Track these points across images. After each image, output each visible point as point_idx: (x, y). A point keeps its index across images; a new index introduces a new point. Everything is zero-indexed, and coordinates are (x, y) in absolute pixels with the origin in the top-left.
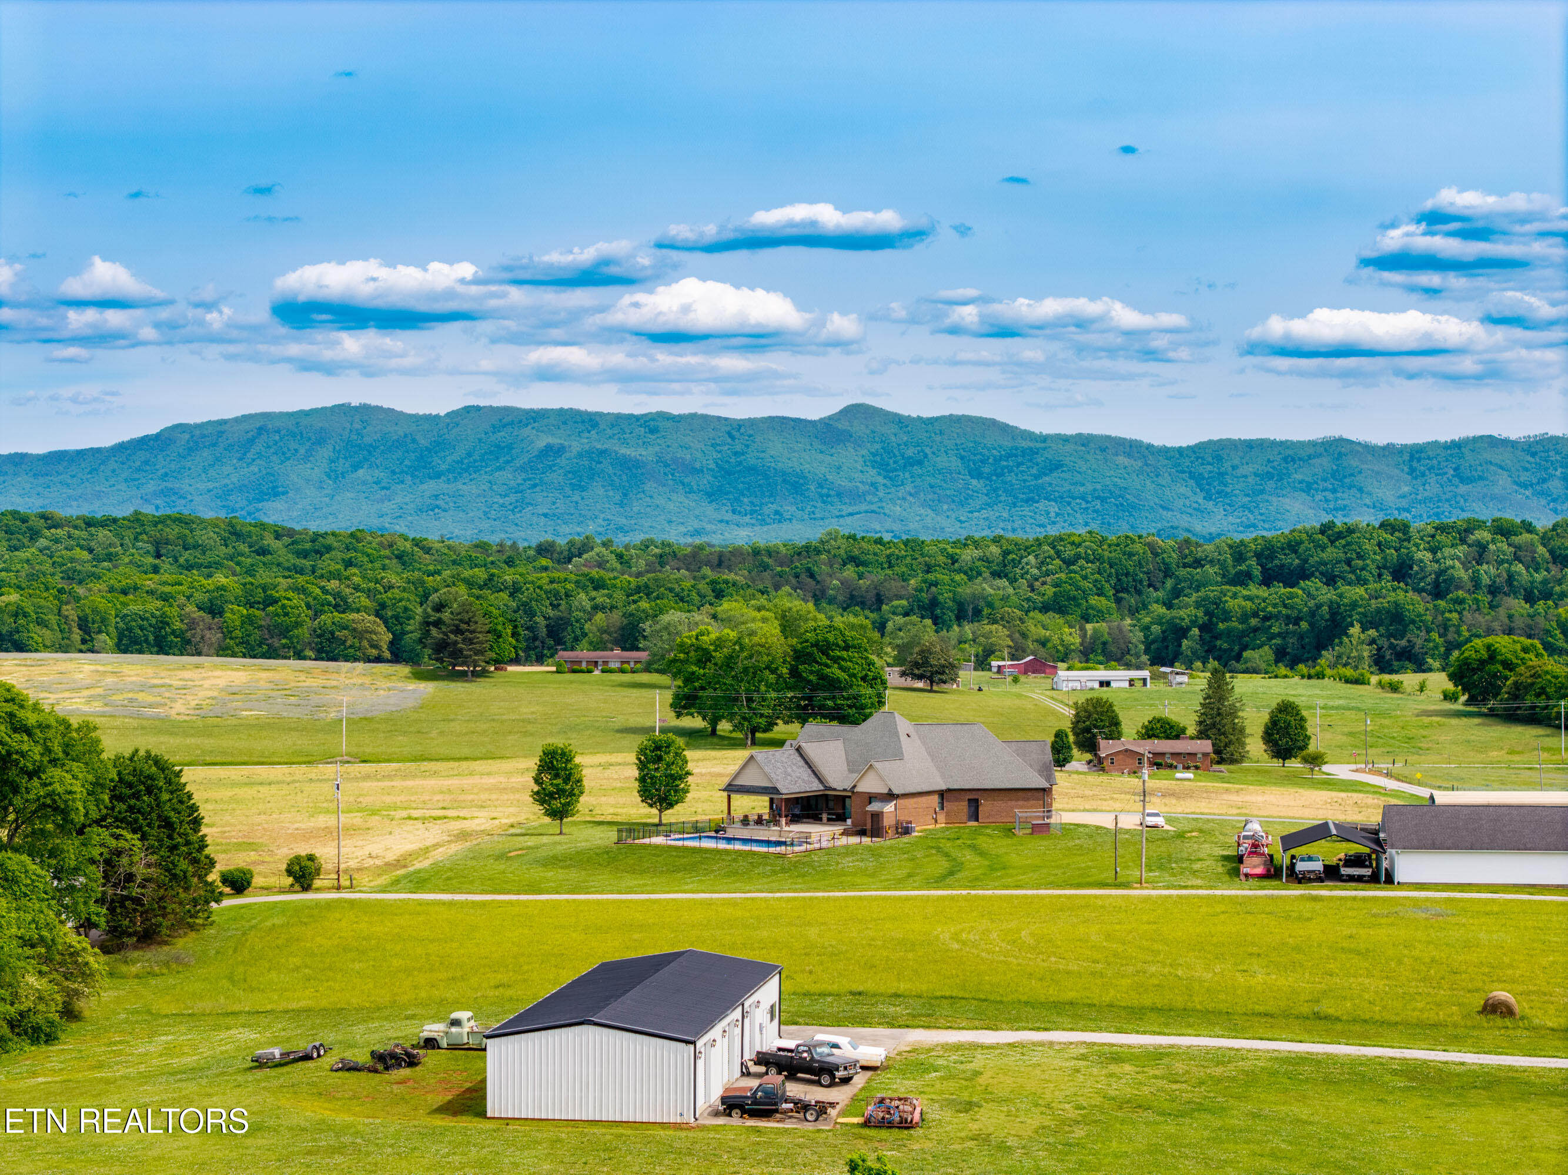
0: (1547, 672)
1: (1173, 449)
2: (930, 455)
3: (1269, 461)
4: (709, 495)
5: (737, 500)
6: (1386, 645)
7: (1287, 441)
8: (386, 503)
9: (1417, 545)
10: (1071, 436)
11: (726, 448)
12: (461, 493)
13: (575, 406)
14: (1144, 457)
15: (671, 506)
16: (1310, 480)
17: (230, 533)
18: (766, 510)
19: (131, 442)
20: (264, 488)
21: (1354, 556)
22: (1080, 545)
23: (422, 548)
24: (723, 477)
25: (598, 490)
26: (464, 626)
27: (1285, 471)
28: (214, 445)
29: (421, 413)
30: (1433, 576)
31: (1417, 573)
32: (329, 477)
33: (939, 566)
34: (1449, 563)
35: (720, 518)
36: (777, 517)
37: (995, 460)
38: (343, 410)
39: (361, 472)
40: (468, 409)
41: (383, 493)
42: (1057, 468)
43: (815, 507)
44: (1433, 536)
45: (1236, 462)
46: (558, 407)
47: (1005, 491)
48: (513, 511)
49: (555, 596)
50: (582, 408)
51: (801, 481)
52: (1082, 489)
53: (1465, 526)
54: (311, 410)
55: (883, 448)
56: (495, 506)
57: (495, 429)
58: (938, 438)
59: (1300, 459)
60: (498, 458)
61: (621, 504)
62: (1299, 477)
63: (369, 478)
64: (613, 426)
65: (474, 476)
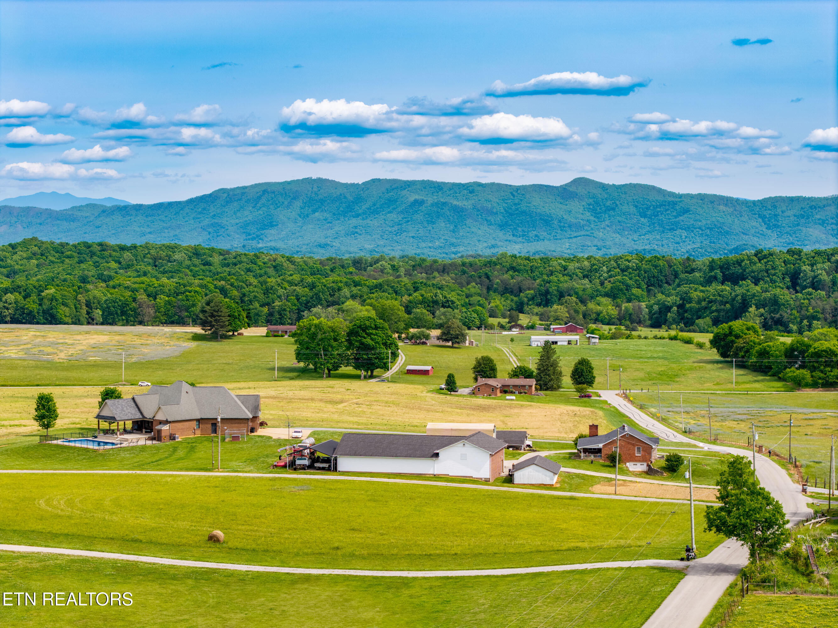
0: (751, 341)
1: (750, 201)
2: (619, 205)
3: (802, 208)
4: (500, 226)
5: (515, 229)
6: (769, 317)
7: (812, 197)
8: (330, 231)
9: (804, 262)
10: (695, 195)
11: (510, 201)
12: (369, 225)
13: (431, 179)
14: (734, 206)
15: (480, 232)
16: (824, 218)
17: (194, 254)
18: (530, 234)
19: (197, 198)
20: (266, 223)
21: (770, 268)
22: (630, 261)
23: (291, 262)
24: (508, 217)
25: (441, 224)
26: (215, 313)
27: (810, 214)
28: (240, 200)
29: (349, 183)
30: (811, 279)
31: (802, 277)
32: (300, 216)
33: (557, 272)
34: (819, 272)
35: (506, 238)
36: (537, 238)
37: (654, 208)
38: (308, 181)
39: (317, 214)
40: (374, 181)
41: (328, 225)
42: (687, 212)
43: (557, 233)
44: (814, 257)
45: (784, 208)
46: (422, 179)
47: (659, 224)
48: (396, 235)
49: (332, 290)
50: (434, 180)
51: (550, 219)
52: (699, 223)
53: (831, 252)
54: (291, 181)
55: (594, 201)
56: (387, 232)
57: (388, 191)
58: (624, 196)
59: (819, 207)
60: (389, 207)
61: (454, 231)
62: (818, 217)
63: (321, 217)
64: (450, 190)
65: (376, 216)
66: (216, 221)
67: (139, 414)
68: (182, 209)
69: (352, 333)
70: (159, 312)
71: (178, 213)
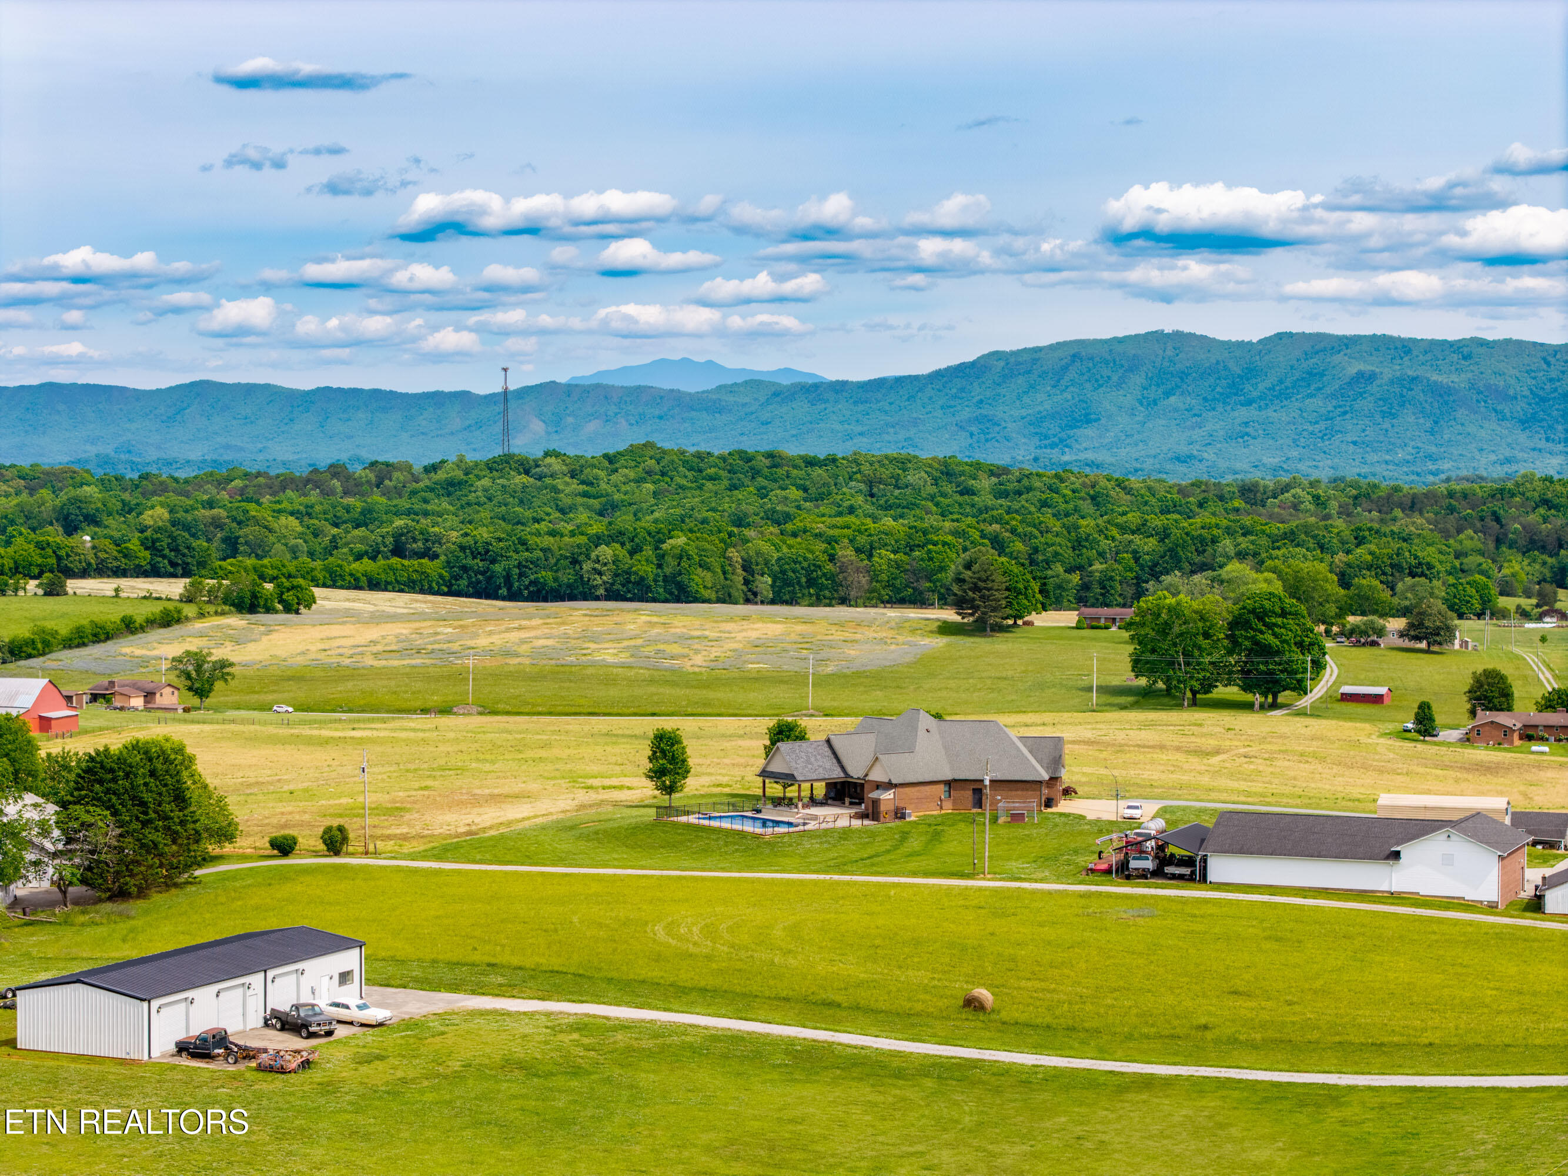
4: (1522, 422)
5: (1551, 427)
8: (1197, 430)
11: (1541, 374)
12: (1271, 420)
13: (1388, 333)
15: (1482, 433)
17: (942, 473)
19: (948, 369)
20: (1076, 415)
24: (1537, 404)
25: (1408, 417)
26: (981, 584)
28: (1029, 372)
29: (1233, 339)
32: (1141, 404)
35: (1532, 445)
38: (1157, 337)
39: (1172, 399)
40: (1280, 336)
41: (1194, 420)
46: (1371, 333)
48: (1322, 438)
49: (1201, 543)
50: (1395, 334)
54: (1125, 337)
56: (1305, 433)
57: (1307, 356)
60: (1309, 385)
61: (1432, 433)
63: (1181, 405)
64: (1426, 352)
65: (1285, 403)
66: (984, 412)
67: (839, 769)
68: (920, 390)
69: (1237, 623)
70: (877, 581)
71: (912, 396)
